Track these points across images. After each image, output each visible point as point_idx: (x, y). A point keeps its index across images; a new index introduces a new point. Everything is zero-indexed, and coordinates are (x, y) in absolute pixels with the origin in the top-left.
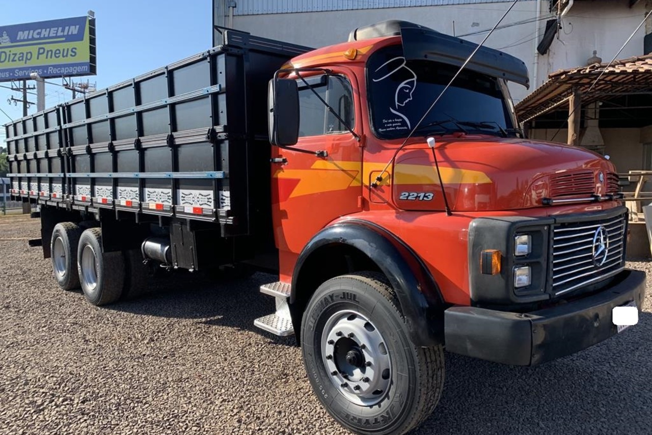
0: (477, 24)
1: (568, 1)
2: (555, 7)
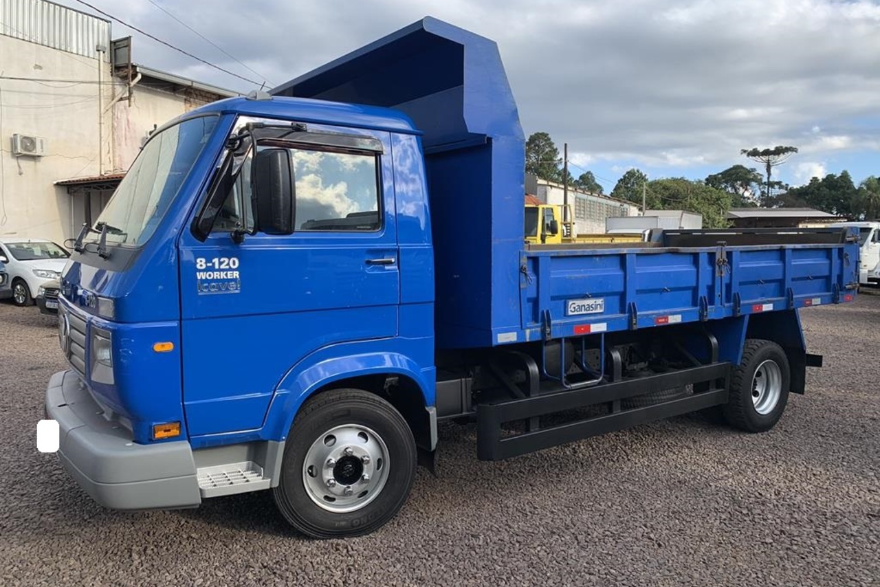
0: (40, 68)
1: (137, 73)
2: (122, 73)
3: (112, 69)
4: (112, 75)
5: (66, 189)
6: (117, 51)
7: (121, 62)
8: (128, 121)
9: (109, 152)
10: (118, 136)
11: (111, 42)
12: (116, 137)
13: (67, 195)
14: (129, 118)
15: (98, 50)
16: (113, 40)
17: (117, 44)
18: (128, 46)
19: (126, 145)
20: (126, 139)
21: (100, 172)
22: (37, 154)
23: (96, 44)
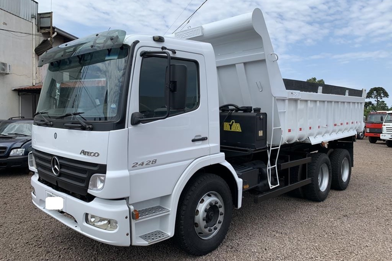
0: (6, 24)
2: (43, 31)
3: (38, 28)
4: (38, 32)
5: (17, 92)
6: (42, 19)
9: (36, 73)
13: (18, 96)
15: (32, 18)
16: (38, 13)
17: (41, 15)
18: (50, 17)
21: (33, 84)
22: (7, 73)
23: (31, 14)
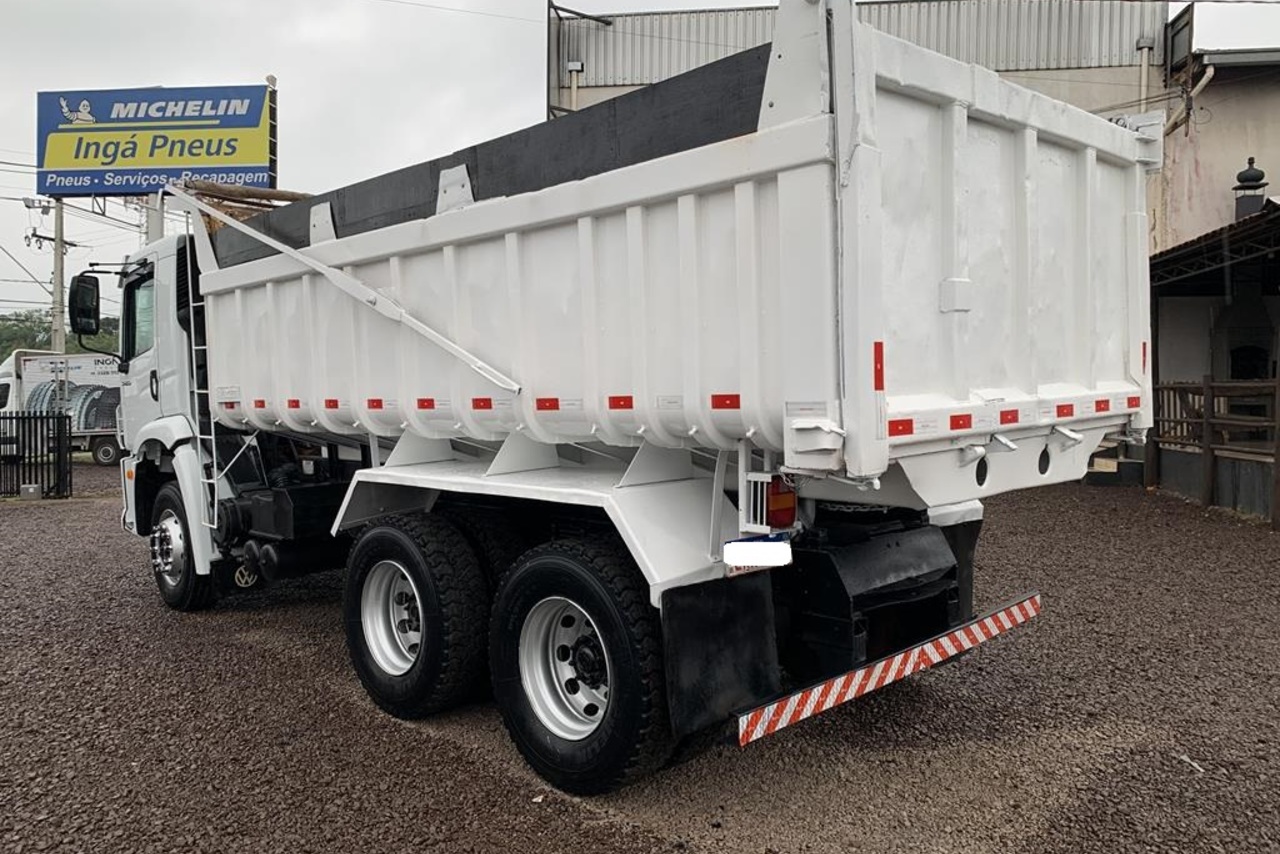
1: (1206, 66)
3: (1166, 75)
4: (1166, 87)
6: (1177, 39)
7: (1179, 56)
8: (1197, 162)
9: (1153, 228)
10: (1173, 195)
11: (1166, 26)
12: (1169, 200)
14: (1199, 159)
15: (1140, 49)
16: (1171, 18)
17: (1177, 24)
18: (1189, 23)
19: (1190, 208)
20: (1190, 198)
23: (1136, 38)
